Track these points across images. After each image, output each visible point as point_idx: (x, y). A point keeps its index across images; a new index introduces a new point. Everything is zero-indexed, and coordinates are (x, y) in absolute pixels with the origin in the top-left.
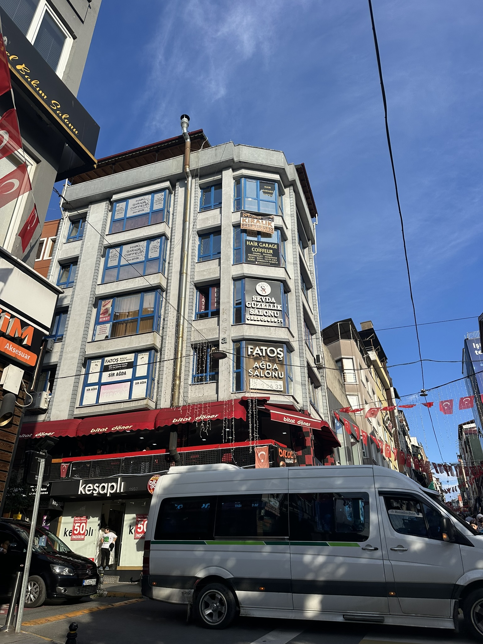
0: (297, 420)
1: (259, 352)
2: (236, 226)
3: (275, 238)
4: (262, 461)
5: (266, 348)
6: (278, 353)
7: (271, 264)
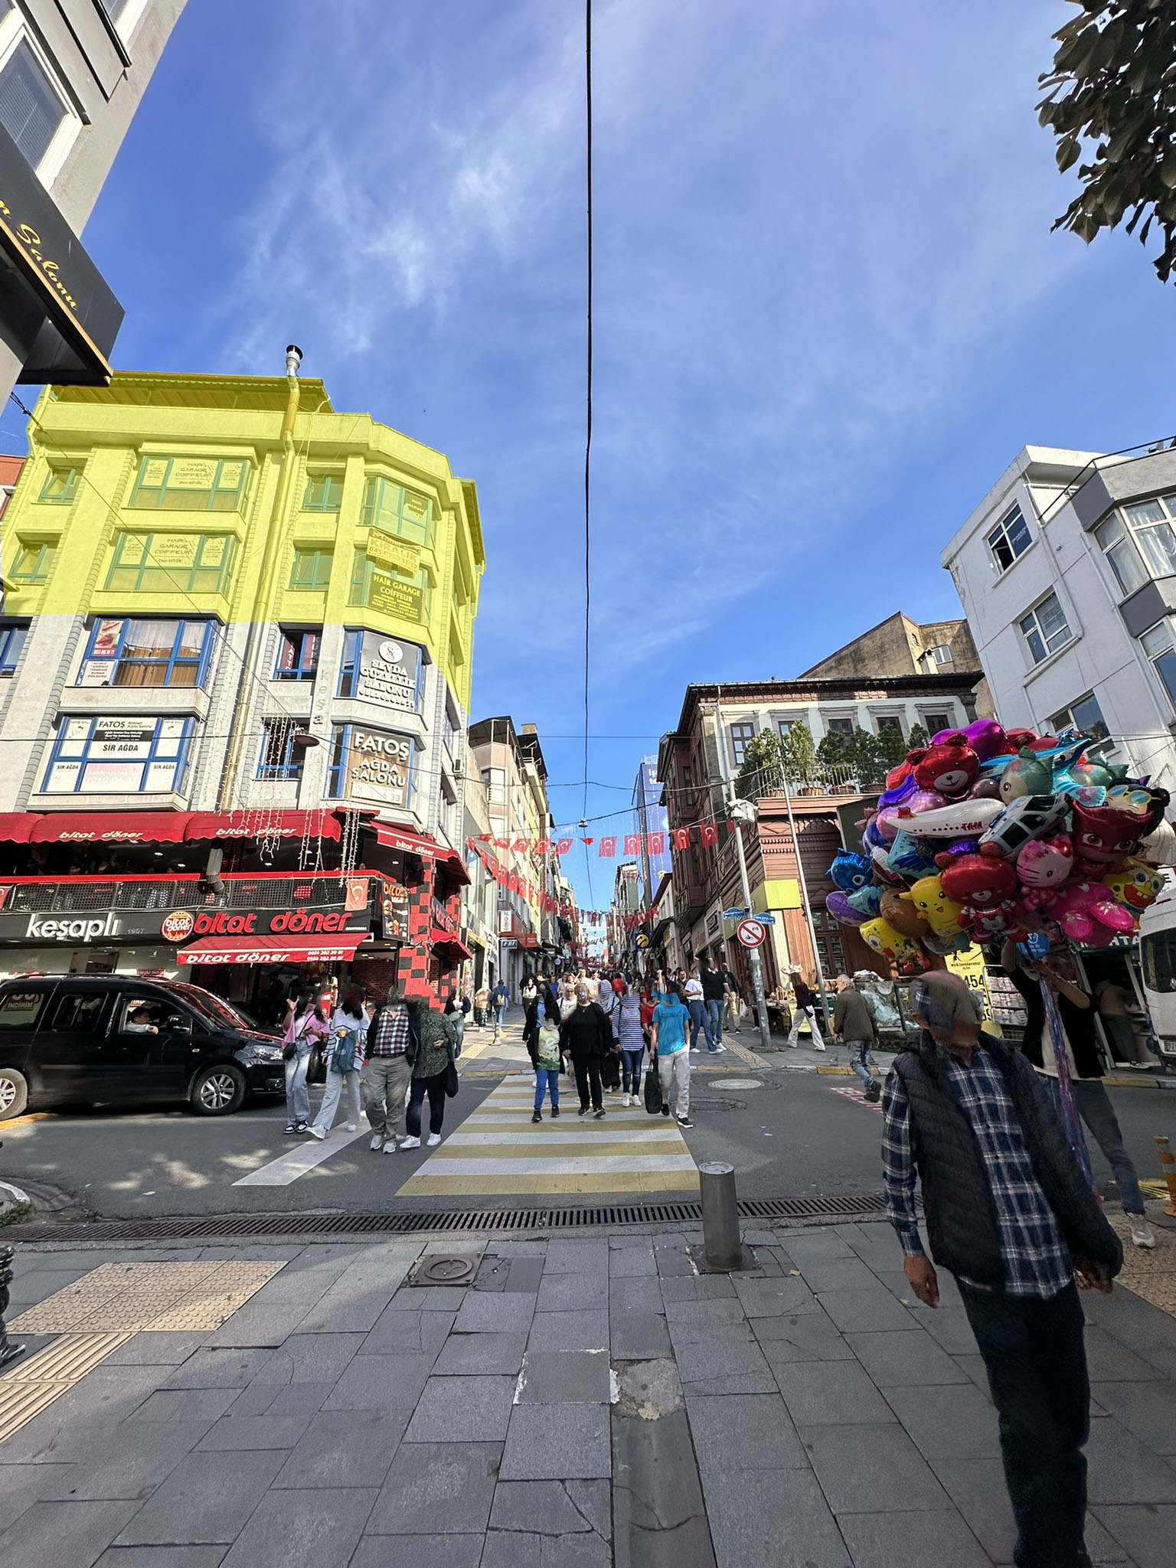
0: (415, 845)
1: (373, 745)
2: (361, 548)
3: (418, 579)
4: (357, 898)
5: (384, 740)
6: (400, 750)
7: (408, 617)
